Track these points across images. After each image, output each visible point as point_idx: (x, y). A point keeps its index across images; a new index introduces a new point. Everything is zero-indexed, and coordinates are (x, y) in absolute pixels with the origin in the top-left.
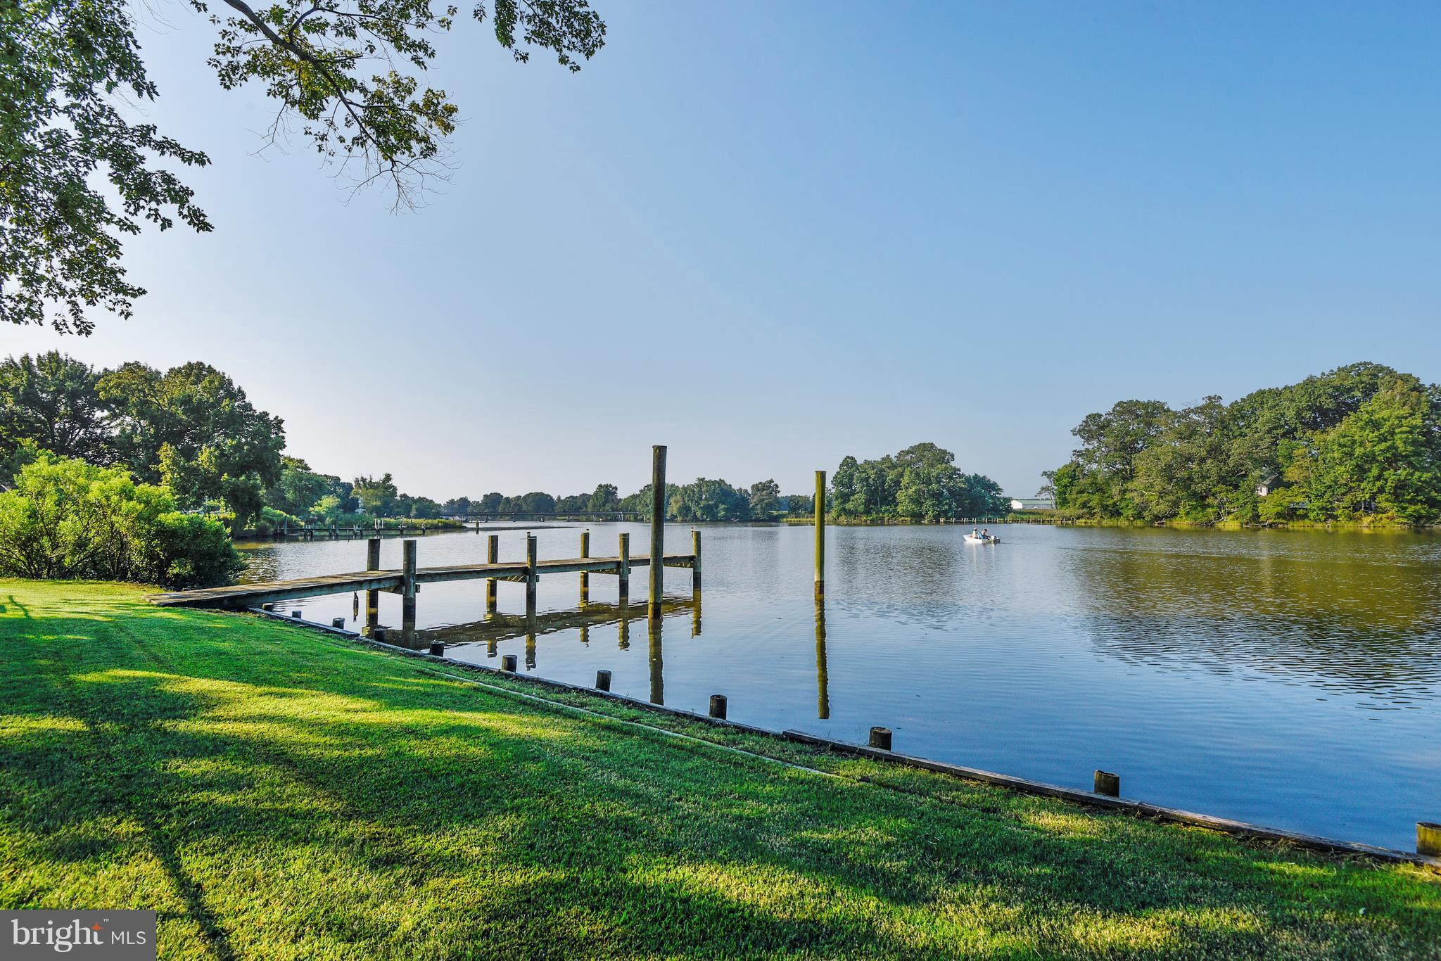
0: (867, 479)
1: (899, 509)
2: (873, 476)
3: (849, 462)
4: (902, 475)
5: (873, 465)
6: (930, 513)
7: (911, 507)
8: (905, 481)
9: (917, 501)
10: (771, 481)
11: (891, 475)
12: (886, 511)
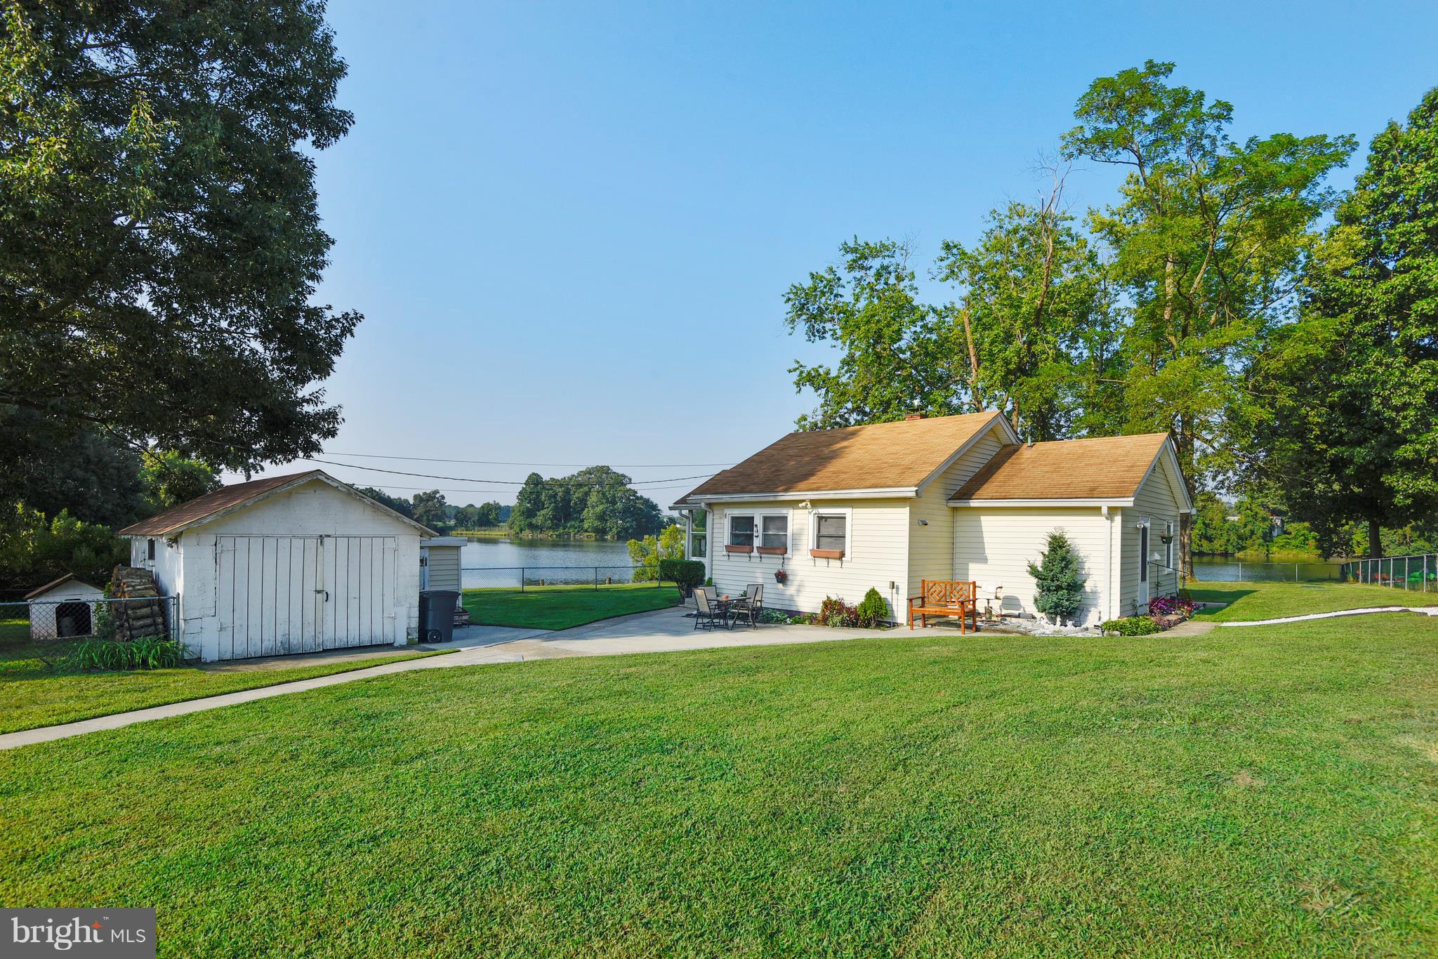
0: (555, 496)
1: (586, 526)
2: (560, 494)
3: (535, 480)
4: (587, 494)
5: (561, 483)
6: (614, 530)
7: (597, 523)
8: (593, 498)
9: (602, 517)
10: (437, 492)
11: (576, 496)
12: (571, 527)
